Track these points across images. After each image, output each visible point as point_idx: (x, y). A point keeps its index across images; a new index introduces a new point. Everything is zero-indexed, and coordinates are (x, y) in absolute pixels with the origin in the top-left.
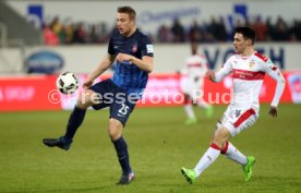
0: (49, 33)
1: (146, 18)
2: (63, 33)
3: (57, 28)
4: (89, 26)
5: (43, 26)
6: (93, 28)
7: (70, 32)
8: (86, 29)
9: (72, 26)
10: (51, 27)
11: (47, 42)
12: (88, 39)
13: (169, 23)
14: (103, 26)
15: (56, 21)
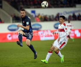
0: (37, 18)
1: (65, 13)
2: (41, 18)
3: (40, 17)
4: (49, 16)
5: (36, 16)
6: (50, 17)
7: (43, 18)
8: (48, 17)
9: (44, 16)
10: (38, 17)
11: (37, 21)
12: (48, 20)
13: (72, 15)
14: (53, 16)
15: (39, 15)
